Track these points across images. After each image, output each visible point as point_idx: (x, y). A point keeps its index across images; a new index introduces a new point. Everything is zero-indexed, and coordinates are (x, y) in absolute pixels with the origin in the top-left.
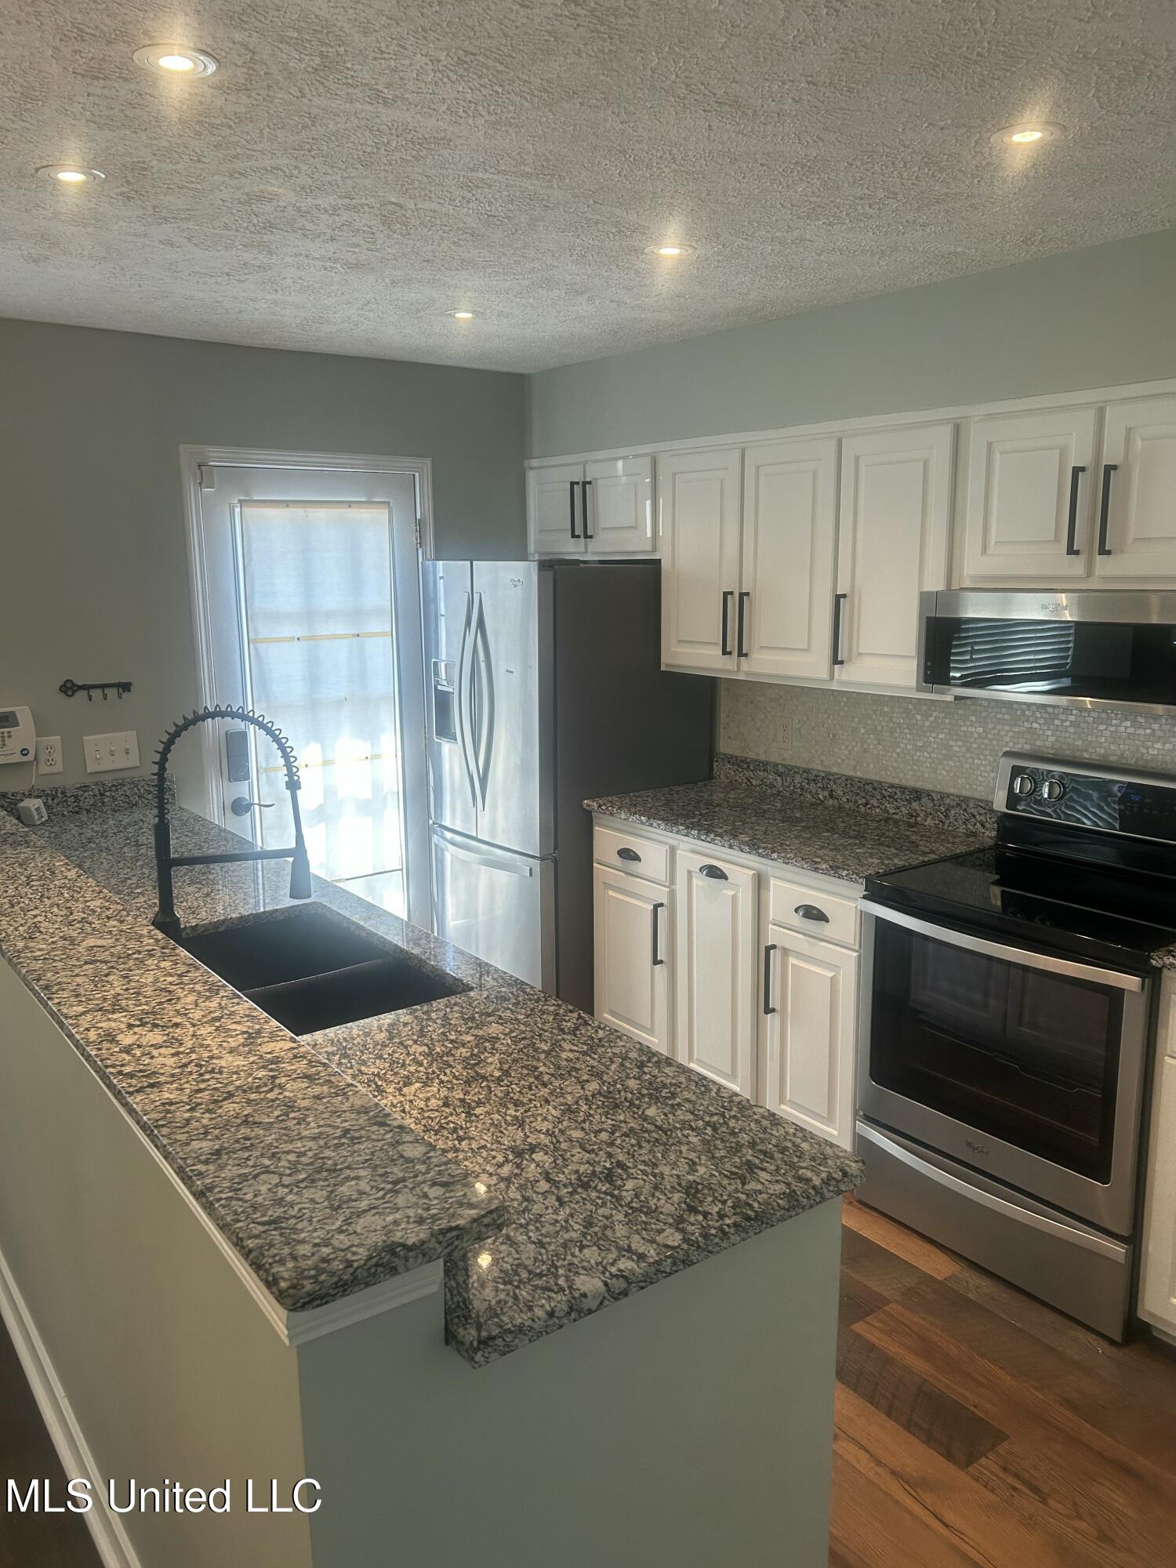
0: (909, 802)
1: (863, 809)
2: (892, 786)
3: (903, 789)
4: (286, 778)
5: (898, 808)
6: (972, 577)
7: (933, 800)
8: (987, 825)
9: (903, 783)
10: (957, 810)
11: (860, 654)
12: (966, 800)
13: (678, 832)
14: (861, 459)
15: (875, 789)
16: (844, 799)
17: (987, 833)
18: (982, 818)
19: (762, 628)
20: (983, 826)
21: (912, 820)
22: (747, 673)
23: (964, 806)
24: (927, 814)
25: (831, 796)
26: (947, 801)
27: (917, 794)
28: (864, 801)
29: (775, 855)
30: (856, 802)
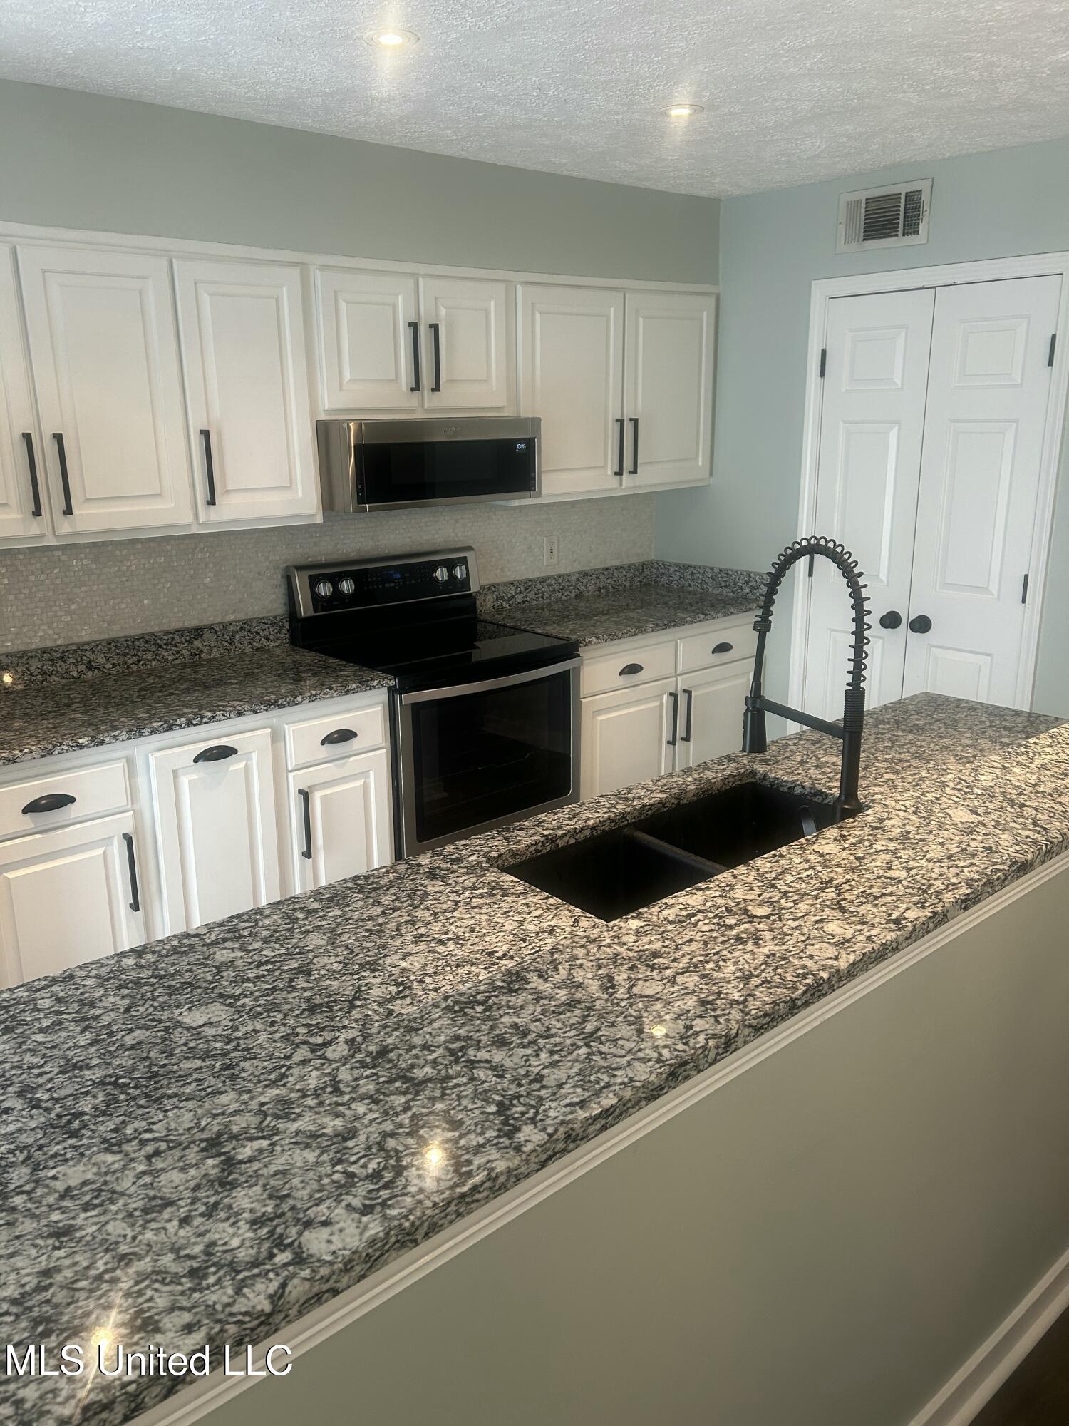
0: (190, 642)
1: (135, 668)
2: (167, 633)
3: (181, 632)
5: (178, 652)
7: (216, 632)
8: (271, 637)
9: (180, 625)
10: (241, 634)
12: (248, 622)
15: (147, 642)
16: (109, 666)
17: (272, 644)
18: (266, 633)
20: (267, 639)
21: (197, 658)
23: (248, 627)
24: (211, 648)
25: (89, 668)
26: (231, 628)
27: (198, 632)
28: (135, 659)
30: (125, 663)
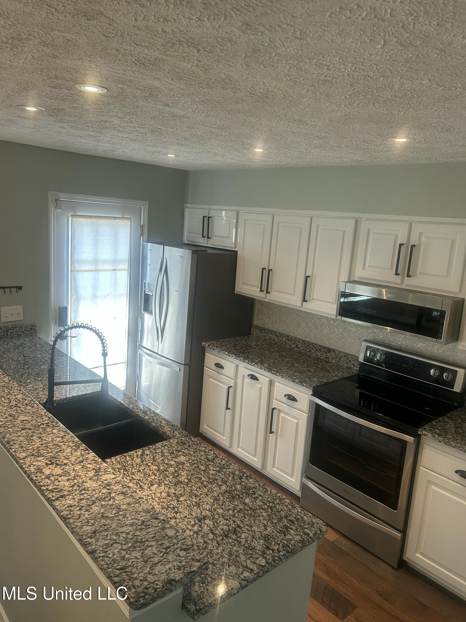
0: (326, 353)
1: (308, 353)
2: (320, 346)
3: (324, 348)
4: (102, 352)
5: (322, 355)
6: (358, 277)
7: (335, 353)
8: (355, 365)
9: (324, 345)
10: (344, 358)
11: (314, 299)
12: (348, 354)
13: (240, 360)
14: (319, 226)
15: (313, 346)
16: (301, 349)
17: (355, 368)
18: (354, 362)
19: (276, 283)
20: (354, 365)
21: (327, 360)
22: (269, 300)
23: (347, 357)
24: (333, 358)
25: (296, 347)
26: (341, 354)
27: (329, 350)
28: (309, 350)
29: (278, 374)
30: (306, 350)
